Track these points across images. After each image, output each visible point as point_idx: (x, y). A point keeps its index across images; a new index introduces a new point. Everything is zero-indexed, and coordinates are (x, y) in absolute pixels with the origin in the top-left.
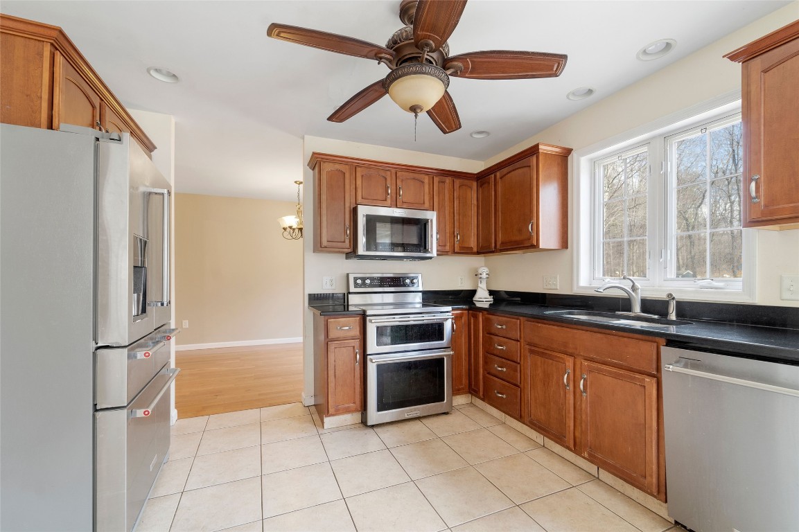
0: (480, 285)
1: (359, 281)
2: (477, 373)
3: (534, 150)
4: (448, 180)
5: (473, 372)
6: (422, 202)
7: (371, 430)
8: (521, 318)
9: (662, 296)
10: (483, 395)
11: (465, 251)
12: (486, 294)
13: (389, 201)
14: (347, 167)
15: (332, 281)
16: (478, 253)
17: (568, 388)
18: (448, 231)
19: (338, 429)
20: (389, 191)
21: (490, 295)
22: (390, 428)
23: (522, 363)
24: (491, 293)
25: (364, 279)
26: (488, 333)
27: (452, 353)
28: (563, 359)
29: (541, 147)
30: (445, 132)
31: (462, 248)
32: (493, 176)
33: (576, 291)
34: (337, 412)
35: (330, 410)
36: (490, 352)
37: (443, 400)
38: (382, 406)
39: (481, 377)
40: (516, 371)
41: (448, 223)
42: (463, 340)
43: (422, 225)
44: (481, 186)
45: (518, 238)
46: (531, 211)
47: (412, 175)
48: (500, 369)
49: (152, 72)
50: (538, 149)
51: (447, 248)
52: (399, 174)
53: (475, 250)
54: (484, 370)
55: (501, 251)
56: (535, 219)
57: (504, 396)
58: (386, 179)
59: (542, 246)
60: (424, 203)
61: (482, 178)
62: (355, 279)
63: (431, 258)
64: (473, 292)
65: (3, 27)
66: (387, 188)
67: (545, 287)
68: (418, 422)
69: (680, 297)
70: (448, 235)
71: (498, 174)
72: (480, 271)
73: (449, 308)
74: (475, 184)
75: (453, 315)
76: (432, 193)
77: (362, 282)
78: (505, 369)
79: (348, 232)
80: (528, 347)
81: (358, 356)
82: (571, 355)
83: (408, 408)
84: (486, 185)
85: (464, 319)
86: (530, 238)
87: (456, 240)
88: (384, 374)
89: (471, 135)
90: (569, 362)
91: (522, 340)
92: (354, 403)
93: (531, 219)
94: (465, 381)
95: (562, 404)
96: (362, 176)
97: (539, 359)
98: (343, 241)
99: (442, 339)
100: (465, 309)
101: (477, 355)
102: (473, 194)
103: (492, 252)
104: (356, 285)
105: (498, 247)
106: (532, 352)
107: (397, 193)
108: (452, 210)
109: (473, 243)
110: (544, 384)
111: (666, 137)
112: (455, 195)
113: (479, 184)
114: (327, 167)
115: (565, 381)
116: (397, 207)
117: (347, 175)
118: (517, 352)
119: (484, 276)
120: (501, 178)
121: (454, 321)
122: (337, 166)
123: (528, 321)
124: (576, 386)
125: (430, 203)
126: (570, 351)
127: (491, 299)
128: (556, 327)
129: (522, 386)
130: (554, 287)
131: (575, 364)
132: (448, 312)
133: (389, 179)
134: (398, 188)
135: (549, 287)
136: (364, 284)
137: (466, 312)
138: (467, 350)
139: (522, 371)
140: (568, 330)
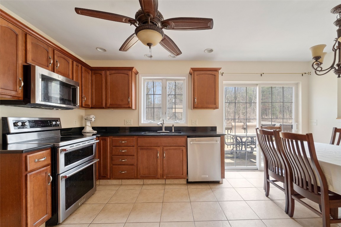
0: (88, 125)
2: (105, 167)
4: (80, 66)
5: (102, 168)
9: (171, 125)
10: (110, 176)
12: (91, 129)
16: (91, 108)
17: (158, 158)
20: (52, 61)
23: (135, 155)
24: (94, 128)
26: (114, 146)
27: (98, 160)
31: (86, 105)
32: (104, 72)
33: (140, 125)
36: (115, 155)
40: (133, 159)
45: (120, 103)
46: (129, 93)
47: (63, 55)
48: (123, 161)
50: (133, 69)
52: (56, 52)
53: (90, 106)
54: (111, 164)
55: (109, 108)
56: (131, 97)
57: (126, 172)
58: (48, 51)
60: (69, 75)
61: (95, 70)
66: (49, 59)
68: (84, 205)
69: (175, 125)
71: (108, 72)
74: (90, 72)
78: (126, 160)
79: (22, 84)
84: (98, 75)
86: (128, 104)
87: (83, 100)
90: (159, 149)
95: (155, 165)
96: (32, 43)
97: (145, 151)
99: (93, 154)
102: (89, 76)
103: (103, 108)
105: (107, 106)
106: (141, 149)
109: (90, 103)
110: (147, 160)
111: (167, 80)
112: (83, 75)
113: (93, 73)
117: (20, 38)
118: (133, 151)
120: (110, 74)
122: (12, 26)
123: (139, 137)
124: (161, 157)
125: (72, 76)
130: (130, 124)
133: (50, 53)
134: (55, 61)
135: (127, 124)
137: (98, 138)
139: (136, 158)
140: (158, 138)
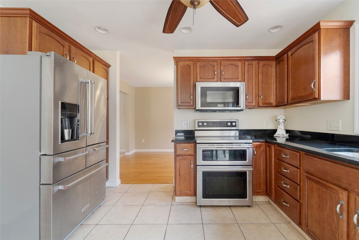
0: (279, 127)
1: (200, 124)
2: (271, 184)
3: (316, 28)
4: (254, 63)
5: (268, 183)
6: (237, 77)
7: (199, 208)
8: (301, 152)
10: (275, 199)
11: (268, 105)
12: (284, 132)
13: (216, 79)
14: (192, 62)
15: (187, 123)
16: (277, 106)
17: (341, 217)
18: (254, 94)
19: (182, 204)
20: (216, 73)
21: (287, 133)
22: (210, 209)
23: (301, 184)
24: (287, 131)
25: (203, 123)
26: (278, 159)
27: (251, 169)
28: (336, 190)
29: (321, 24)
30: (237, 26)
31: (264, 104)
32: (286, 55)
33: (357, 133)
34: (181, 195)
35: (177, 193)
36: (279, 173)
37: (246, 198)
38: (205, 196)
39: (273, 187)
40: (297, 190)
41: (254, 88)
42: (262, 162)
43: (236, 91)
44: (278, 64)
45: (303, 94)
46: (314, 73)
47: (230, 62)
48: (285, 186)
49: (97, 30)
50: (320, 26)
51: (254, 104)
52: (222, 62)
53: (274, 104)
54: (275, 183)
55: (292, 104)
56: (317, 78)
57: (288, 205)
58: (214, 66)
59: (322, 98)
60: (238, 78)
61: (278, 58)
62: (199, 122)
63: (242, 110)
64: (275, 131)
65: (2, 14)
66: (214, 72)
67: (329, 129)
68: (229, 208)
70: (254, 96)
71: (290, 53)
72: (278, 118)
73: (251, 141)
74: (274, 63)
75: (254, 145)
76: (243, 71)
77: (202, 124)
78: (288, 187)
79: (192, 97)
80: (305, 174)
81: (192, 165)
82: (345, 189)
83: (223, 199)
84: (281, 62)
85: (263, 148)
86: (313, 93)
87: (260, 99)
88: (207, 178)
89: (269, 31)
90: (343, 195)
91: (301, 168)
92: (191, 191)
93: (313, 78)
94: (263, 187)
95: (335, 228)
96: (200, 67)
97: (315, 186)
98: (189, 102)
99: (246, 160)
100: (263, 142)
101: (271, 172)
102: (272, 70)
103: (286, 105)
104: (199, 126)
105: (289, 101)
106: (308, 178)
107: (221, 74)
108: (257, 81)
109: (273, 100)
110: (319, 206)
112: (260, 71)
113: (277, 62)
114: (181, 64)
115: (338, 210)
116: (221, 82)
117: (192, 67)
118: (297, 176)
119: (281, 121)
120: (291, 55)
121: (255, 149)
122: (187, 63)
123: (306, 154)
124: (349, 218)
125: (242, 77)
126: (344, 185)
127: (287, 135)
128: (330, 163)
129: (301, 201)
130: (336, 129)
131: (348, 198)
132: (250, 143)
133: (216, 66)
134: (222, 71)
135: (332, 129)
136: (203, 126)
137: (264, 143)
138: (265, 168)
139: (302, 191)
140: (342, 167)
